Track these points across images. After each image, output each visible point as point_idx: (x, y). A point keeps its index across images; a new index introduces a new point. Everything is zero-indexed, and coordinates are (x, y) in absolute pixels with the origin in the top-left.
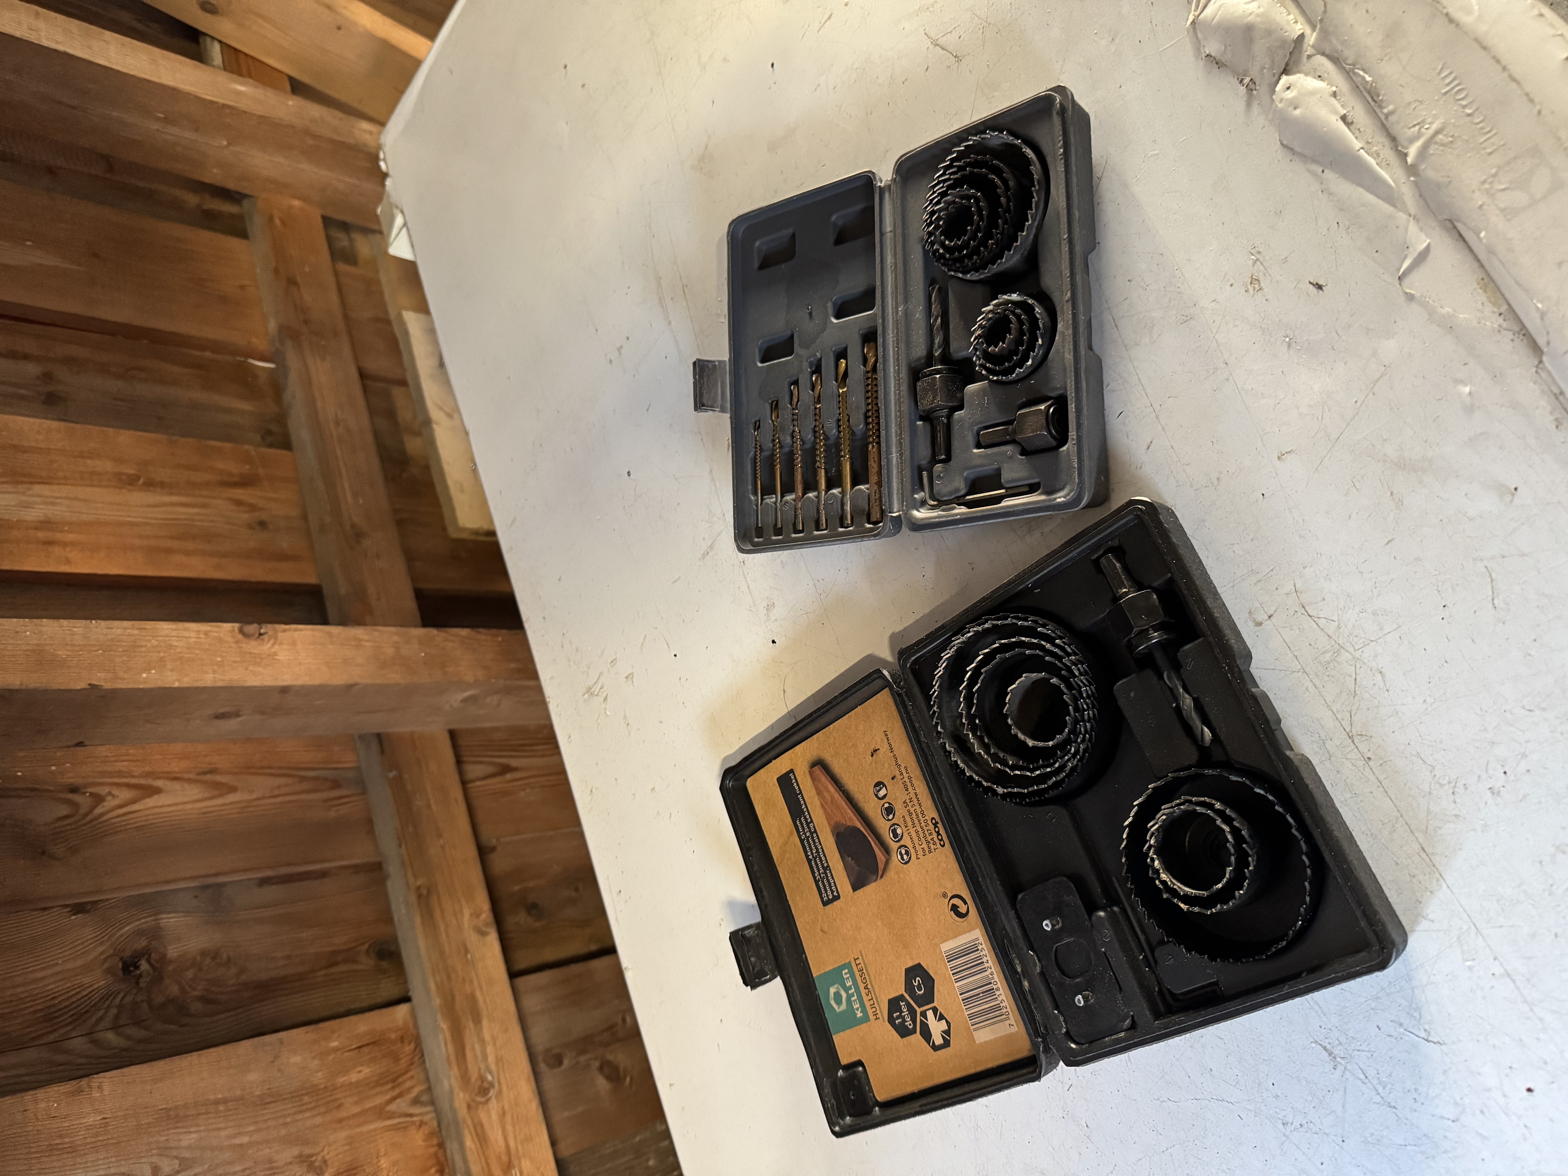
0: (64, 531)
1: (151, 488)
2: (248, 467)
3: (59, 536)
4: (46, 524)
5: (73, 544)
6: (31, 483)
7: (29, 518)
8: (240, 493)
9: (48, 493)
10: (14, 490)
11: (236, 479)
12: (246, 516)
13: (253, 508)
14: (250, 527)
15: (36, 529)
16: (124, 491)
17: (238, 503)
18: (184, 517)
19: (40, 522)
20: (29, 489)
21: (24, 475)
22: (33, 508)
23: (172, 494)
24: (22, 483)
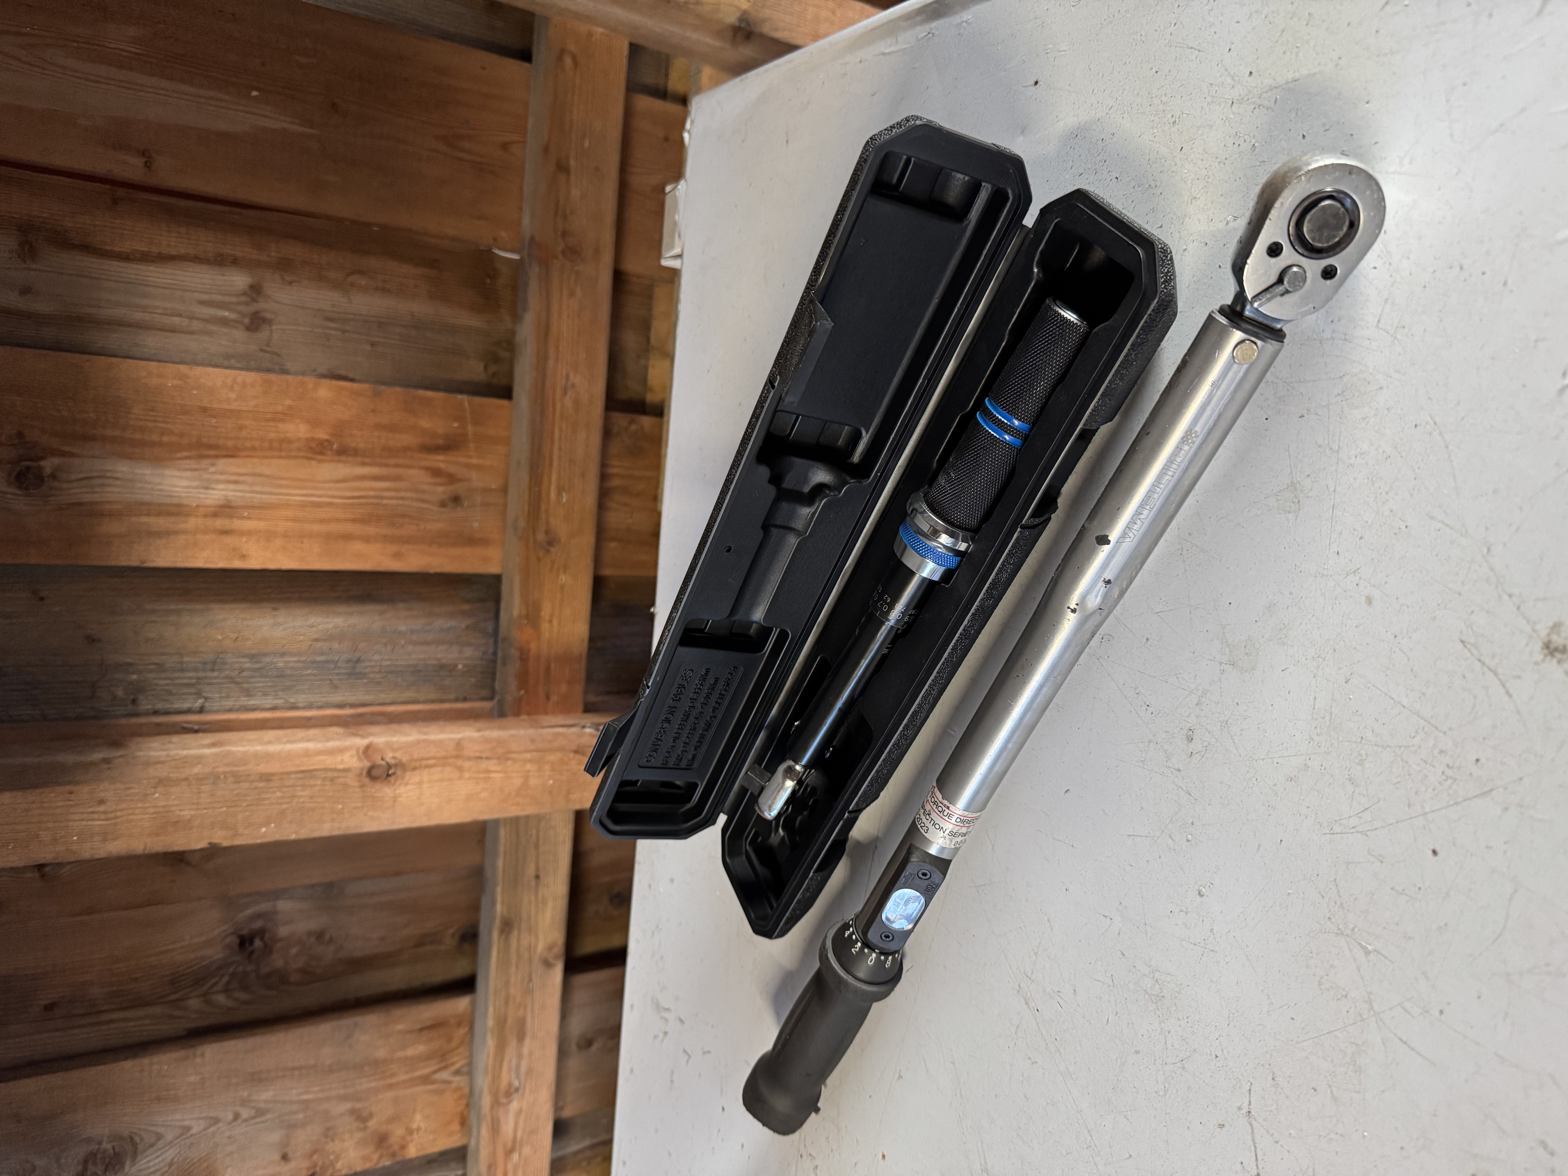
0: (243, 518)
1: (343, 458)
2: (456, 425)
3: (237, 524)
4: (226, 509)
5: (250, 533)
6: (217, 457)
7: (209, 502)
8: (439, 461)
9: (234, 469)
10: (196, 467)
11: (440, 442)
12: (440, 489)
13: (452, 479)
14: (443, 504)
15: (215, 515)
16: (314, 463)
17: (436, 472)
18: (372, 493)
19: (222, 506)
20: (213, 465)
21: (210, 447)
22: (214, 489)
23: (364, 464)
24: (207, 457)
